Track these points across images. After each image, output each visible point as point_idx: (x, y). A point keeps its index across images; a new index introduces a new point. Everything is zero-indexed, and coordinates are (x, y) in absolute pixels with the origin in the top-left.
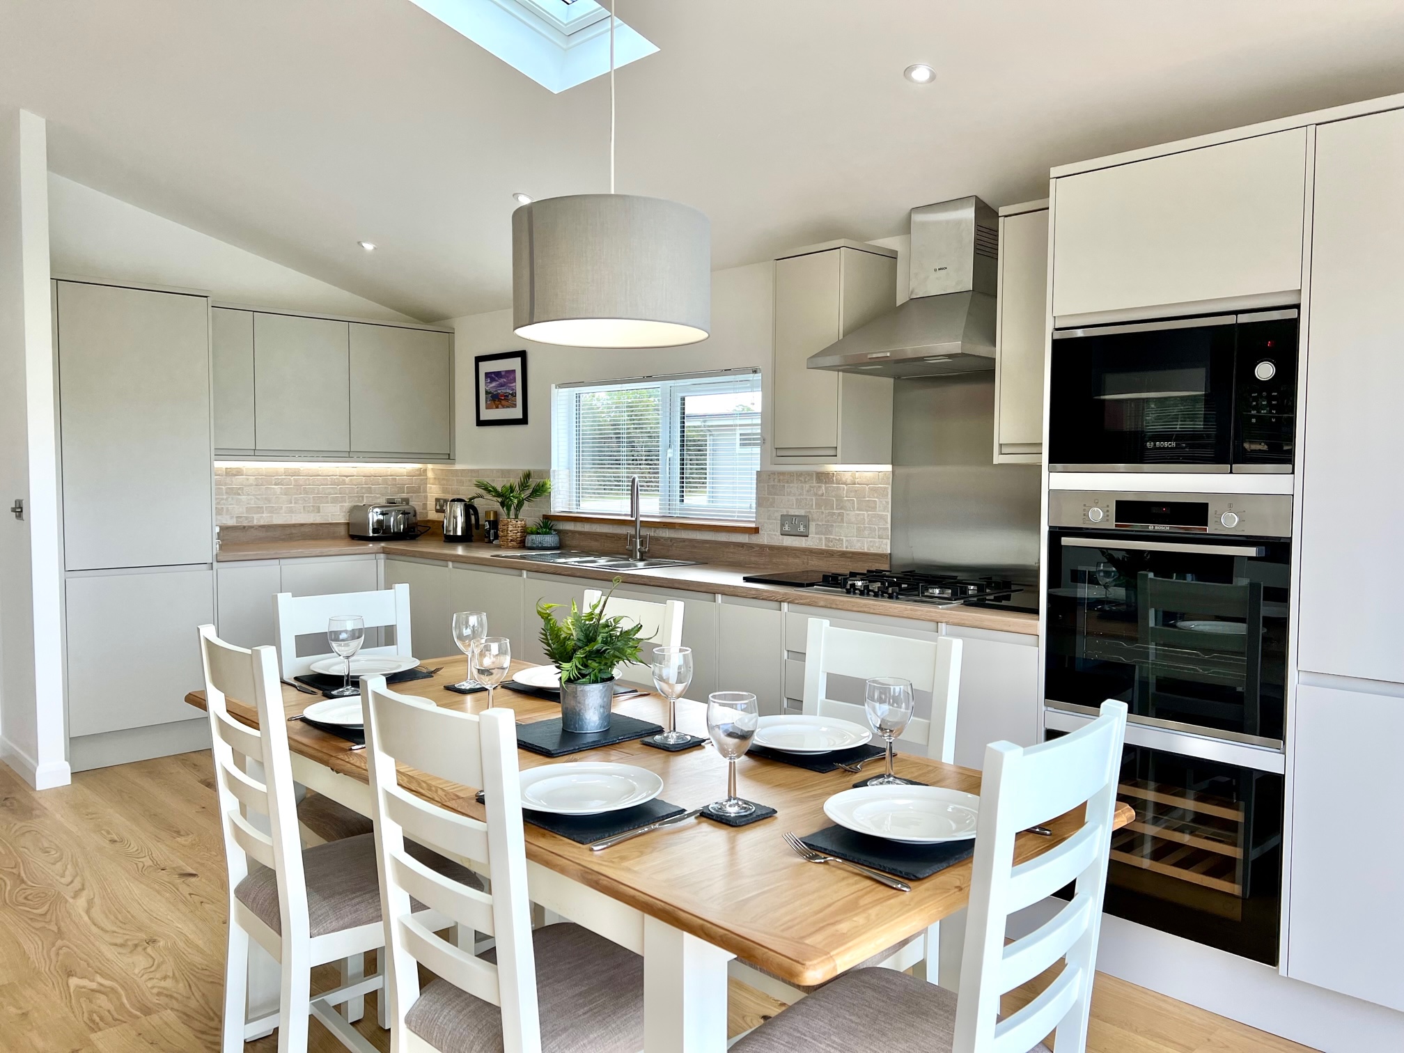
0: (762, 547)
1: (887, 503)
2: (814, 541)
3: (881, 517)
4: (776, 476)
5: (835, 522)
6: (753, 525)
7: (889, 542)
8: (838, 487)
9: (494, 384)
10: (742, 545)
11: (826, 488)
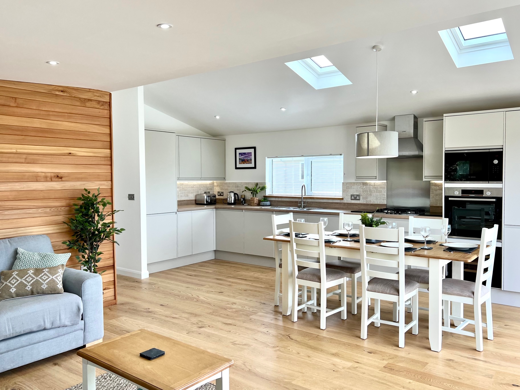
0: (345, 203)
1: (385, 191)
2: (361, 201)
3: (383, 194)
4: (349, 184)
5: (369, 196)
6: (341, 197)
7: (386, 201)
8: (370, 187)
9: (243, 156)
10: (338, 203)
11: (366, 187)
